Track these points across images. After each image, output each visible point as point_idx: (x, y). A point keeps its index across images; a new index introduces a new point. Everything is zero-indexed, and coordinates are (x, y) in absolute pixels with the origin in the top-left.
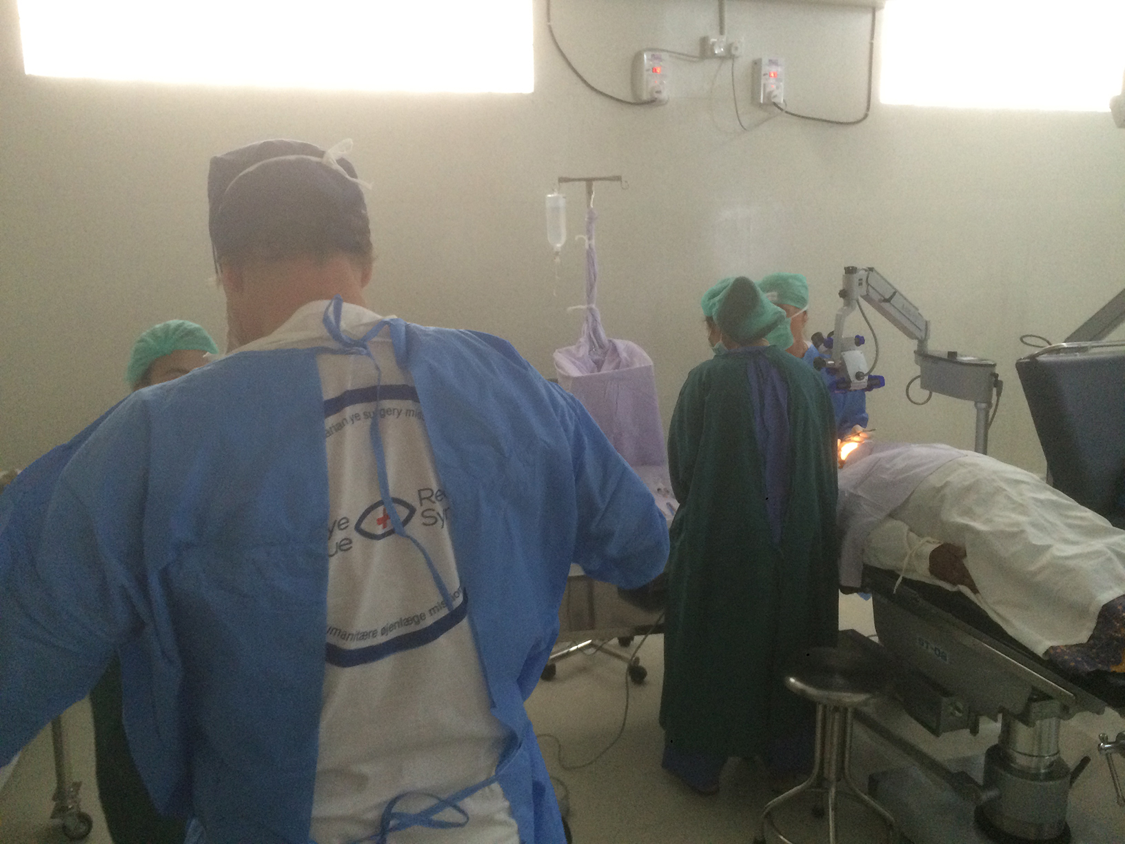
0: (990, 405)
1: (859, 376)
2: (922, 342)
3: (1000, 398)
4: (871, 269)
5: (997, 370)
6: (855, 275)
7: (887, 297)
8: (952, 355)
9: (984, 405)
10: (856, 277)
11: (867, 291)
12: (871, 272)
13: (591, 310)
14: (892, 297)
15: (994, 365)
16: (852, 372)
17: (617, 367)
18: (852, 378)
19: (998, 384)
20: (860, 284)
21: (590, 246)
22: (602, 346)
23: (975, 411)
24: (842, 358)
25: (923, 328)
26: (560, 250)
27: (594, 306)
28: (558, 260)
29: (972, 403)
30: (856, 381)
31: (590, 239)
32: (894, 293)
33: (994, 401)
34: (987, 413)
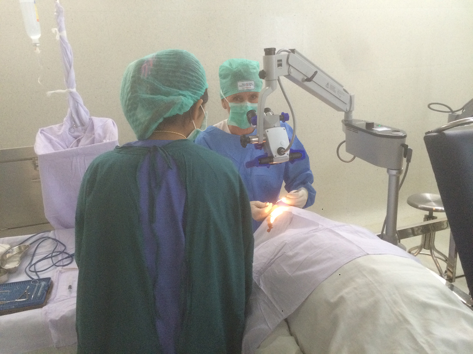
0: (400, 171)
1: (280, 151)
2: (348, 113)
3: (410, 164)
4: (293, 51)
5: (407, 142)
6: (274, 56)
7: (310, 76)
8: (370, 125)
9: (394, 172)
10: (274, 58)
11: (289, 72)
12: (292, 54)
13: (71, 93)
14: (313, 76)
15: (405, 137)
16: (274, 148)
17: (93, 142)
18: (275, 153)
19: (407, 153)
20: (280, 65)
21: (61, 37)
22: (83, 124)
23: (388, 176)
24: (265, 135)
25: (347, 101)
26: (37, 42)
27: (74, 90)
28: (38, 51)
29: (385, 170)
30: (278, 156)
31: (60, 30)
32: (316, 73)
33: (404, 168)
34: (398, 179)
